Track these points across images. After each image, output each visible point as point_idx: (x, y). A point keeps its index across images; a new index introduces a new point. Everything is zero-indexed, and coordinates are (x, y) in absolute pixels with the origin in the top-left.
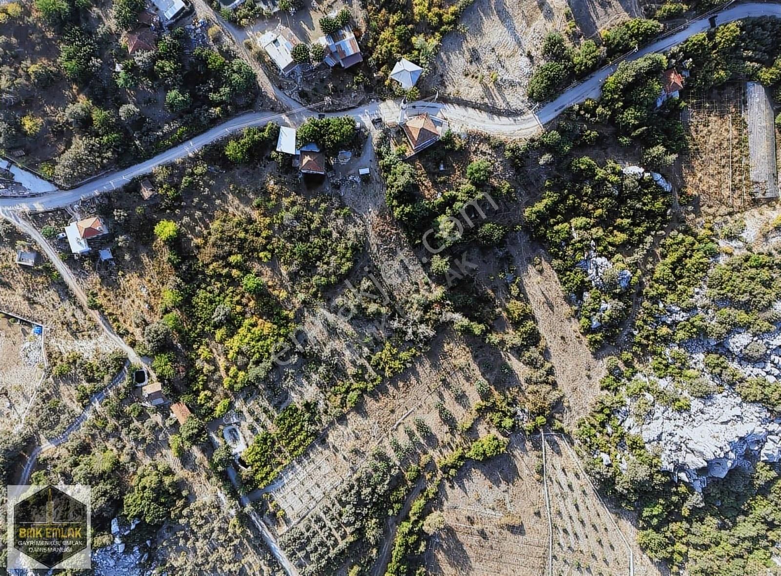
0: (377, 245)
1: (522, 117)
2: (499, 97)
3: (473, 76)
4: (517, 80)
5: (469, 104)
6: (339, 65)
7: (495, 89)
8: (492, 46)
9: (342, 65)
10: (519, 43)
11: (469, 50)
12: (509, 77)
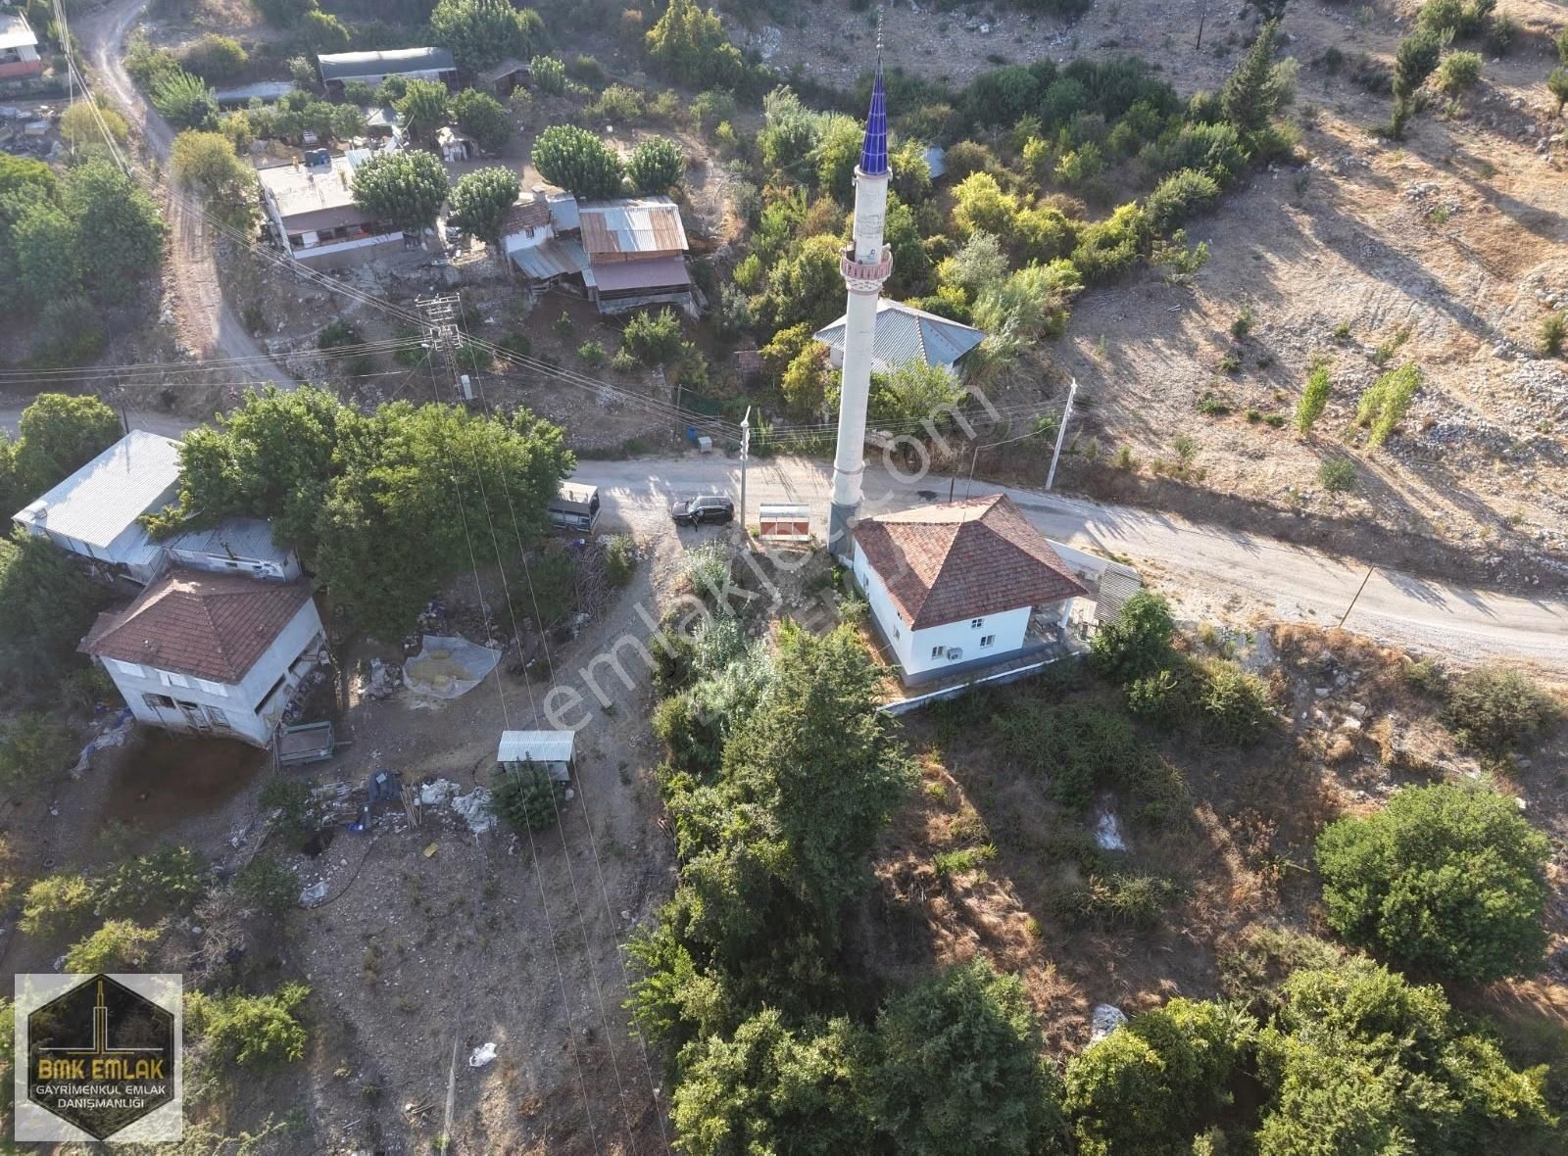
2: (1441, 501)
4: (1526, 434)
5: (1253, 519)
6: (577, 279)
7: (1399, 468)
8: (1338, 324)
9: (590, 282)
10: (1472, 322)
11: (1216, 338)
12: (1473, 422)
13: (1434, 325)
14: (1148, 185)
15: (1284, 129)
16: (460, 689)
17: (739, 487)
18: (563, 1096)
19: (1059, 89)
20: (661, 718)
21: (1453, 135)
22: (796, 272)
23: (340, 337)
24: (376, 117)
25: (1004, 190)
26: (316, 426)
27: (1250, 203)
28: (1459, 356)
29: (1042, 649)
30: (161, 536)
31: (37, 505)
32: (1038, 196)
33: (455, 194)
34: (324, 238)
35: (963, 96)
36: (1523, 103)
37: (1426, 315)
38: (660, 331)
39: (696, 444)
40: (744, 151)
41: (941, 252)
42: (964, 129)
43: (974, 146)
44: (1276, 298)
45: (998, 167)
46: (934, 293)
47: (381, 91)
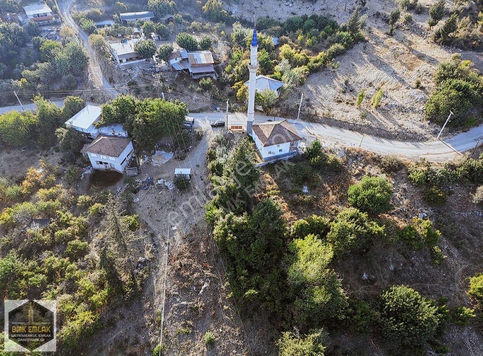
0: (168, 295)
1: (425, 143)
2: (388, 122)
3: (347, 103)
4: (409, 106)
5: (344, 126)
6: (187, 70)
7: (379, 114)
8: (369, 81)
9: (190, 71)
10: (402, 81)
11: (341, 85)
12: (397, 103)
13: (392, 81)
14: (328, 47)
15: (363, 33)
16: (165, 161)
17: (226, 119)
18: (191, 235)
19: (307, 22)
20: (210, 166)
21: (405, 34)
22: (240, 69)
23: (132, 84)
24: (136, 30)
25: (292, 48)
26: (131, 103)
27: (353, 51)
28: (397, 89)
29: (293, 153)
30: (98, 127)
31: (70, 120)
32: (301, 50)
33: (158, 50)
34: (127, 60)
35: (284, 24)
36: (422, 26)
37: (391, 79)
38: (208, 83)
39: (216, 109)
40: (228, 38)
41: (276, 64)
42: (283, 33)
43: (286, 37)
44: (356, 75)
45: (291, 43)
46: (273, 74)
47: (136, 23)
